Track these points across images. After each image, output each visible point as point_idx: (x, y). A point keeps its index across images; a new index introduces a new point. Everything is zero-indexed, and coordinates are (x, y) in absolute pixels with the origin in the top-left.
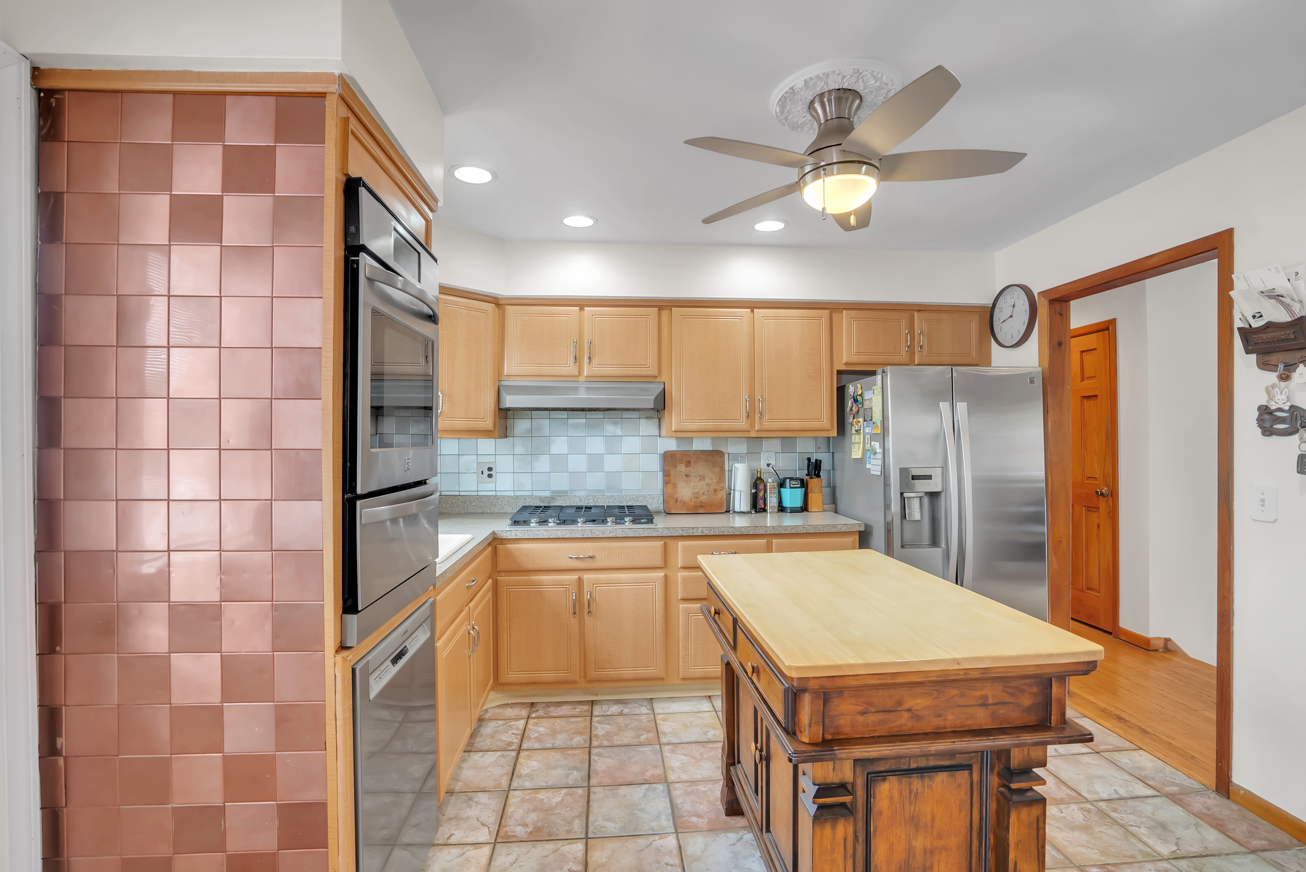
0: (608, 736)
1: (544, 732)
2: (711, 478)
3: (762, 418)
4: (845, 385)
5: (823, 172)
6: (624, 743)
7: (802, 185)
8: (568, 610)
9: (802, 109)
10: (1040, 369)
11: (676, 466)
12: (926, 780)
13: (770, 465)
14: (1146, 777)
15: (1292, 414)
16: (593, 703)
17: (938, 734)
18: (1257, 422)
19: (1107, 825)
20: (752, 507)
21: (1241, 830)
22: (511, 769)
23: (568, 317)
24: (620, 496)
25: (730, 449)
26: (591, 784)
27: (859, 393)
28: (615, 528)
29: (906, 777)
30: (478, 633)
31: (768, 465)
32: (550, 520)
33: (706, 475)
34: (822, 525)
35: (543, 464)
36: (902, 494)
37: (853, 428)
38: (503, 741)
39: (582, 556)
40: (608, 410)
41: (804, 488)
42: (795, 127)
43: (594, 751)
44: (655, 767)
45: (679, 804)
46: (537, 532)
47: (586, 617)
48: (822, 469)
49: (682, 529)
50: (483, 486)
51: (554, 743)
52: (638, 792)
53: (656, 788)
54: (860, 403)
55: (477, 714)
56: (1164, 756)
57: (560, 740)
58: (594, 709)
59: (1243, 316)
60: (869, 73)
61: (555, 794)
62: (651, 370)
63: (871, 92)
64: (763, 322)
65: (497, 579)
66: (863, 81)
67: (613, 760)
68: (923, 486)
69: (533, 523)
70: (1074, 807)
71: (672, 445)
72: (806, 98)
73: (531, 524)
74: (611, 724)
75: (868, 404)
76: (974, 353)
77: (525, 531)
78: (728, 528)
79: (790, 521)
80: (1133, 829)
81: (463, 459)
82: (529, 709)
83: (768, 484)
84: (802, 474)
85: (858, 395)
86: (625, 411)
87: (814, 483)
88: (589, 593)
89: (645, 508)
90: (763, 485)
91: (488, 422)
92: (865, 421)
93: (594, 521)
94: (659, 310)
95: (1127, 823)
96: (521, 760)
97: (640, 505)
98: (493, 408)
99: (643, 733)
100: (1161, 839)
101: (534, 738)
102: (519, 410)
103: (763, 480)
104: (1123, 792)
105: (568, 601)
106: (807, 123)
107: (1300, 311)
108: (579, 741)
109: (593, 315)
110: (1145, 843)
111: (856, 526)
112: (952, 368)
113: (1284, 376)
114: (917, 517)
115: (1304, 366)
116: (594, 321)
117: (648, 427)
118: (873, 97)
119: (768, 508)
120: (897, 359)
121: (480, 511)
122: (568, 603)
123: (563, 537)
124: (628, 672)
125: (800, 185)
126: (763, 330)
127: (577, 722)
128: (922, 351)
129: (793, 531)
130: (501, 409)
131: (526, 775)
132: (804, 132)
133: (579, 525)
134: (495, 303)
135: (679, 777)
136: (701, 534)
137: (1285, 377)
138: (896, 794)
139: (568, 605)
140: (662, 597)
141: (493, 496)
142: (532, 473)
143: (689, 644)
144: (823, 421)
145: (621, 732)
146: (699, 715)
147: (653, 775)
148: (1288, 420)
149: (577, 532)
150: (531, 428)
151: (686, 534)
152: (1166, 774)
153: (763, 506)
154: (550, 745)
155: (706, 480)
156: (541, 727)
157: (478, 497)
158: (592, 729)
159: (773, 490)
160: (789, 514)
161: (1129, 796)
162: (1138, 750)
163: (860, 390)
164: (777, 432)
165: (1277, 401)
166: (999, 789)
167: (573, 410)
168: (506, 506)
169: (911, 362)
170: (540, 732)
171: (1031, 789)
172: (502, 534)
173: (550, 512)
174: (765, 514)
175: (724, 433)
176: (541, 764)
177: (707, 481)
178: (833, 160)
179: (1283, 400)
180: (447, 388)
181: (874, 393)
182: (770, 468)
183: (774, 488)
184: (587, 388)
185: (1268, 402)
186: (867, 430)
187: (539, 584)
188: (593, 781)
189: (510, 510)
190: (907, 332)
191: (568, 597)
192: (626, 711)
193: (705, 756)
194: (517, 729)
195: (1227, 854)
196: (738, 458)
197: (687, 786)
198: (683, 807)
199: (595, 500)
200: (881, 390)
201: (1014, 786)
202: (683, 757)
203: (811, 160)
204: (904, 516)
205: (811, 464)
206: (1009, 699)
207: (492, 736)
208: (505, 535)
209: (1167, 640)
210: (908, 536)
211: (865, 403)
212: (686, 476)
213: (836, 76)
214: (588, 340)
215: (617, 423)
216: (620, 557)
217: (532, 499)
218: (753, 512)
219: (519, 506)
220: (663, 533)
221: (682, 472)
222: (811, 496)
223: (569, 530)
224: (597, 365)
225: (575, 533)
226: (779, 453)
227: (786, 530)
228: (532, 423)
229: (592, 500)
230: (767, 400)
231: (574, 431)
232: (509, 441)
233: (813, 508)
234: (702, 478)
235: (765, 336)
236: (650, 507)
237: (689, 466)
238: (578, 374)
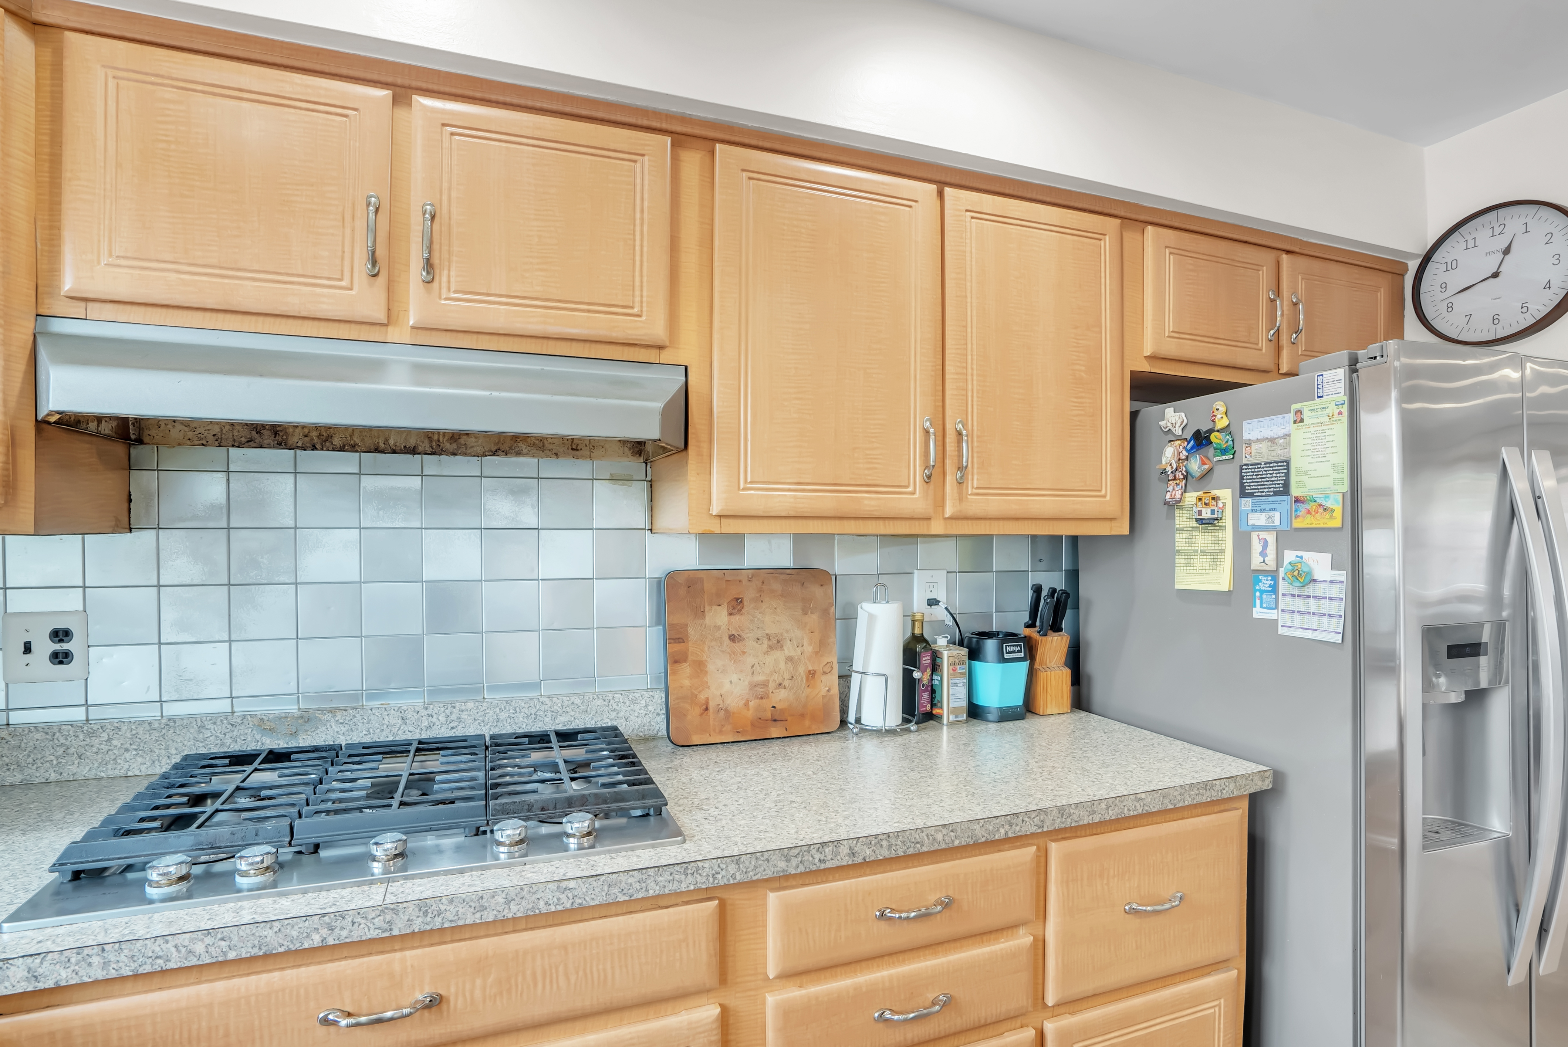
2: (799, 644)
3: (965, 484)
11: (703, 612)
13: (939, 603)
20: (906, 714)
23: (346, 116)
25: (848, 563)
27: (1216, 424)
28: (529, 869)
31: (935, 603)
32: (245, 860)
33: (785, 635)
34: (1181, 786)
35: (273, 611)
37: (1184, 514)
41: (1028, 661)
54: (1223, 451)
62: (646, 325)
64: (965, 225)
69: (155, 881)
71: (688, 555)
75: (1263, 451)
77: (86, 951)
78: (932, 831)
83: (941, 651)
84: (1022, 623)
85: (1213, 432)
87: (1049, 645)
90: (930, 655)
92: (1246, 495)
94: (671, 143)
97: (595, 726)
102: (179, 445)
103: (927, 642)
109: (444, 125)
116: (446, 146)
117: (616, 505)
119: (943, 711)
120: (1250, 357)
121: (18, 778)
123: (291, 943)
126: (966, 245)
128: (1296, 344)
129: (1110, 812)
141: (73, 723)
142: (231, 640)
144: (1104, 496)
149: (358, 919)
150: (223, 502)
151: (797, 867)
153: (930, 708)
155: (784, 648)
157: (5, 733)
159: (958, 667)
160: (993, 727)
163: (1220, 420)
164: (996, 523)
168: (127, 755)
174: (936, 728)
177: (789, 650)
182: (939, 610)
183: (957, 661)
184: (419, 369)
186: (1262, 520)
196: (868, 587)
199: (454, 717)
200: (1345, 411)
205: (1043, 600)
211: (1247, 448)
212: (732, 638)
214: (424, 205)
215: (524, 491)
216: (551, 982)
217: (229, 726)
218: (912, 728)
219: (173, 751)
220: (719, 876)
221: (718, 628)
222: (1042, 676)
223: (324, 915)
224: (455, 292)
225: (353, 923)
226: (955, 572)
227: (1094, 812)
228: (231, 485)
229: (442, 718)
230: (978, 437)
231: (381, 512)
232: (142, 540)
233: (1049, 705)
234: (775, 642)
235: (974, 263)
236: (626, 729)
237: (739, 611)
238: (381, 317)
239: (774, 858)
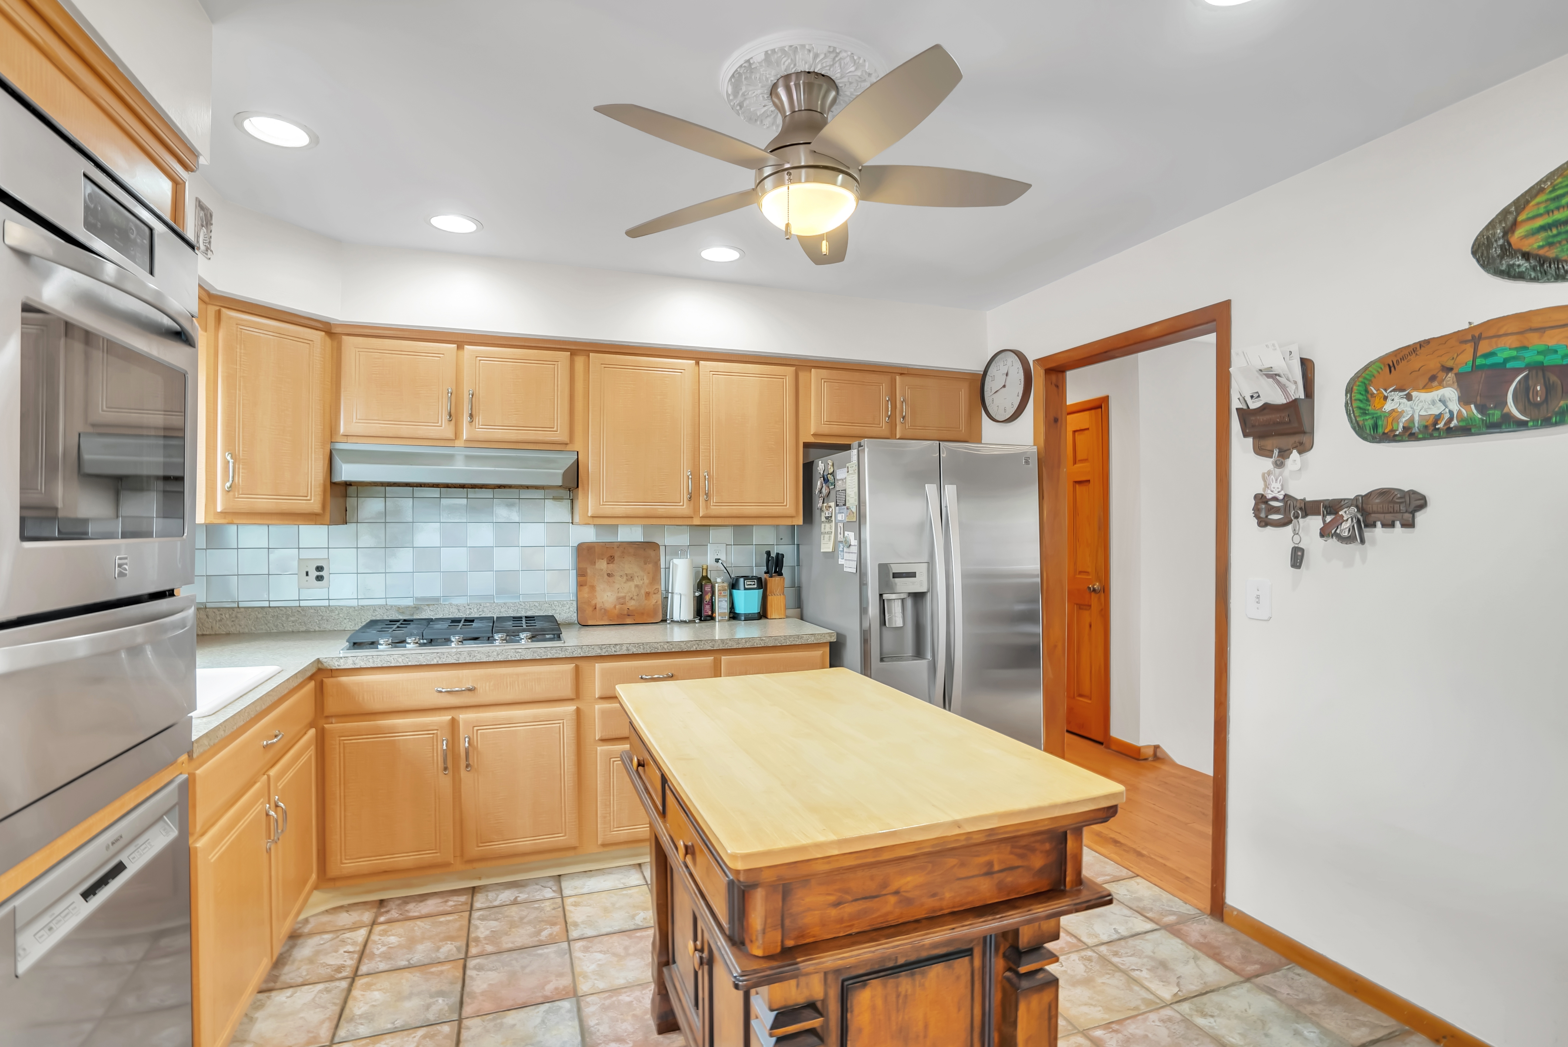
0: (493, 937)
1: (397, 943)
2: (642, 579)
3: (709, 501)
4: (813, 461)
5: (787, 177)
6: (517, 945)
7: (760, 194)
8: (435, 764)
9: (762, 94)
10: (1035, 449)
11: (595, 562)
12: (918, 977)
13: (719, 561)
14: (1144, 908)
15: (1286, 503)
16: (474, 890)
17: (933, 920)
18: (1253, 511)
19: (1109, 974)
20: (696, 615)
21: (1235, 955)
22: (337, 1009)
23: (440, 357)
24: (515, 603)
25: (669, 539)
26: (464, 1015)
27: (831, 471)
28: (506, 648)
29: (892, 978)
30: (285, 812)
31: (717, 560)
32: (409, 640)
33: (635, 574)
34: (784, 636)
35: (403, 560)
36: (881, 595)
37: (823, 514)
38: (329, 965)
39: (457, 689)
40: (500, 487)
41: (762, 590)
42: (753, 119)
43: (471, 963)
44: (560, 975)
45: (593, 1027)
46: (388, 658)
47: (463, 772)
48: (784, 565)
49: (600, 647)
50: (305, 594)
51: (411, 959)
52: (535, 1016)
53: (561, 1008)
54: (832, 484)
55: (286, 928)
56: (1160, 881)
57: (420, 953)
58: (475, 899)
59: (1241, 395)
60: (848, 56)
61: (406, 1039)
62: (561, 435)
63: (851, 83)
64: (711, 378)
65: (323, 729)
66: (841, 65)
67: (499, 973)
68: (906, 586)
69: (382, 645)
70: (1074, 957)
71: (589, 535)
72: (767, 79)
73: (379, 646)
74: (499, 919)
75: (841, 485)
76: (963, 427)
77: (368, 657)
78: (662, 644)
79: (745, 632)
80: (1135, 974)
81: (275, 555)
82: (375, 910)
83: (717, 585)
84: (760, 571)
85: (829, 474)
86: (523, 488)
87: (774, 583)
88: (467, 739)
89: (551, 619)
90: (710, 586)
91: (314, 503)
92: (837, 505)
93: (476, 639)
94: (571, 354)
95: (1129, 967)
96: (355, 993)
97: (544, 615)
98: (322, 482)
99: (545, 926)
100: (1162, 982)
101: (380, 956)
102: (366, 486)
103: (709, 580)
104: (1123, 932)
105: (435, 752)
106: (768, 116)
107: (1294, 392)
108: (450, 950)
109: (476, 357)
110: (1147, 989)
111: (826, 636)
112: (939, 444)
113: (1278, 463)
114: (899, 622)
115: (1296, 452)
116: (477, 365)
117: (556, 511)
118: (852, 90)
119: (717, 615)
120: (875, 431)
121: (304, 629)
122: (435, 754)
123: (428, 663)
124: (525, 843)
125: (757, 194)
126: (711, 388)
127: (449, 921)
128: (905, 423)
129: (747, 644)
130: (335, 483)
131: (361, 1016)
132: (765, 127)
133: (453, 645)
134: (326, 330)
135: (594, 985)
136: (626, 652)
137: (1280, 464)
138: (879, 1002)
139: (435, 758)
140: (573, 738)
141: (324, 607)
142: (386, 573)
143: (610, 798)
144: (786, 506)
145: (513, 930)
146: (624, 892)
147: (556, 989)
148: (1282, 510)
149: (449, 656)
150: (384, 511)
151: (605, 653)
152: (1163, 902)
153: (710, 613)
154: (404, 963)
155: (635, 581)
156: (393, 935)
157: (300, 609)
158: (471, 929)
159: (722, 592)
160: (743, 623)
161: (1128, 935)
162: (1135, 878)
163: (832, 468)
164: (728, 519)
165: (1272, 489)
166: (1005, 975)
167: (448, 486)
168: (345, 621)
169: (893, 436)
170: (389, 944)
171: (1041, 970)
172: (331, 663)
173: (411, 626)
174: (713, 623)
175: (658, 519)
176: (388, 994)
177: (637, 581)
178: (800, 163)
179: (1278, 488)
180: (243, 451)
181: (848, 472)
182: (719, 564)
183: (725, 590)
184: (468, 457)
185: (1264, 490)
186: (840, 517)
187: (392, 730)
188: (468, 1010)
189: (351, 627)
190: (887, 399)
191: (435, 747)
192: (522, 897)
193: (632, 950)
194: (354, 943)
195: (1225, 987)
196: (677, 551)
197: (604, 998)
198: (598, 1031)
199: (480, 610)
200: (857, 468)
201: (1023, 970)
202: (599, 956)
203: (772, 159)
204: (883, 622)
205: (770, 559)
206: (1018, 862)
207: (311, 961)
208: (337, 663)
209: (1157, 747)
210: (888, 646)
211: (837, 484)
212: (609, 575)
213: (806, 52)
214: (469, 391)
215: (512, 505)
216: (513, 687)
217: (385, 610)
218: (697, 621)
219: (363, 620)
220: (574, 653)
221: (602, 570)
222: (770, 599)
223: (438, 653)
224: (481, 425)
225: (447, 657)
226: (731, 545)
227: (739, 643)
228: (387, 503)
229: (475, 610)
230: (716, 478)
231: (449, 515)
232: (350, 528)
233: (773, 614)
234: (630, 577)
235: (714, 396)
236: (557, 617)
237: (613, 562)
238: (453, 437)
239: (596, 648)
